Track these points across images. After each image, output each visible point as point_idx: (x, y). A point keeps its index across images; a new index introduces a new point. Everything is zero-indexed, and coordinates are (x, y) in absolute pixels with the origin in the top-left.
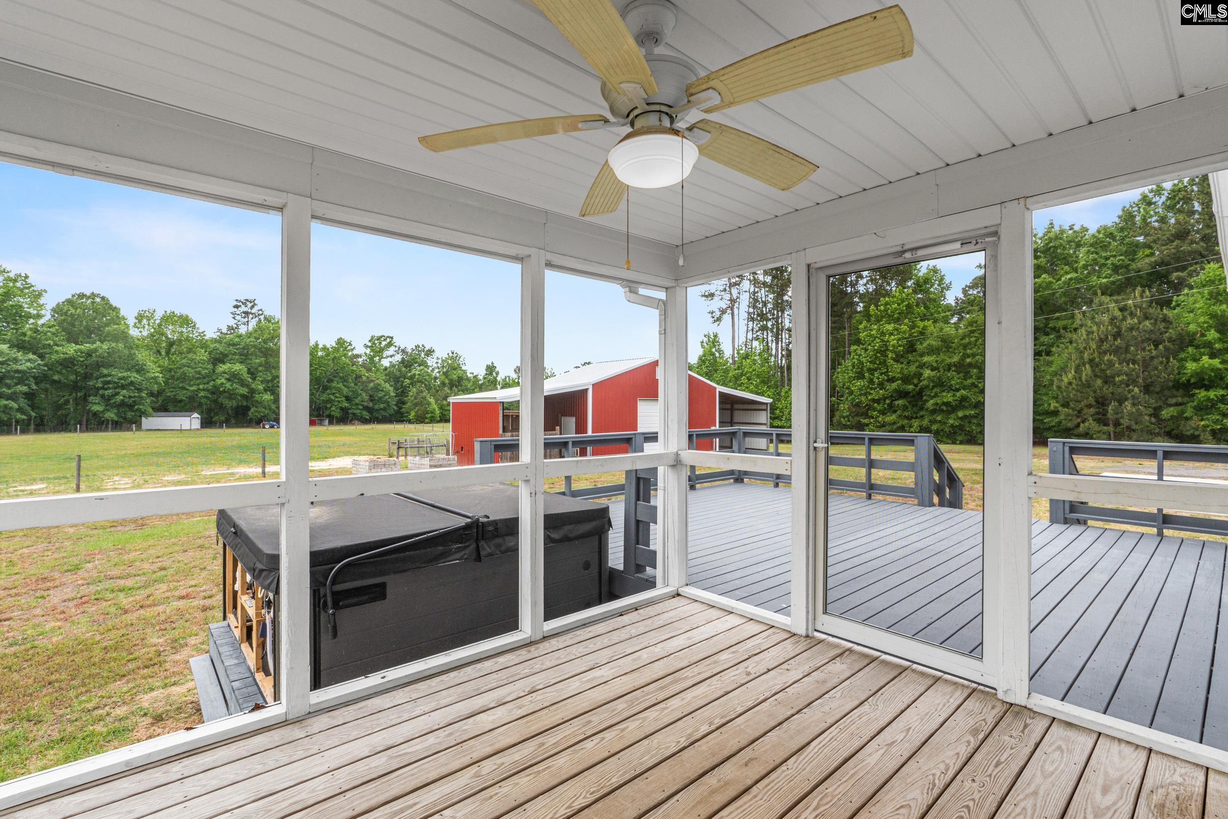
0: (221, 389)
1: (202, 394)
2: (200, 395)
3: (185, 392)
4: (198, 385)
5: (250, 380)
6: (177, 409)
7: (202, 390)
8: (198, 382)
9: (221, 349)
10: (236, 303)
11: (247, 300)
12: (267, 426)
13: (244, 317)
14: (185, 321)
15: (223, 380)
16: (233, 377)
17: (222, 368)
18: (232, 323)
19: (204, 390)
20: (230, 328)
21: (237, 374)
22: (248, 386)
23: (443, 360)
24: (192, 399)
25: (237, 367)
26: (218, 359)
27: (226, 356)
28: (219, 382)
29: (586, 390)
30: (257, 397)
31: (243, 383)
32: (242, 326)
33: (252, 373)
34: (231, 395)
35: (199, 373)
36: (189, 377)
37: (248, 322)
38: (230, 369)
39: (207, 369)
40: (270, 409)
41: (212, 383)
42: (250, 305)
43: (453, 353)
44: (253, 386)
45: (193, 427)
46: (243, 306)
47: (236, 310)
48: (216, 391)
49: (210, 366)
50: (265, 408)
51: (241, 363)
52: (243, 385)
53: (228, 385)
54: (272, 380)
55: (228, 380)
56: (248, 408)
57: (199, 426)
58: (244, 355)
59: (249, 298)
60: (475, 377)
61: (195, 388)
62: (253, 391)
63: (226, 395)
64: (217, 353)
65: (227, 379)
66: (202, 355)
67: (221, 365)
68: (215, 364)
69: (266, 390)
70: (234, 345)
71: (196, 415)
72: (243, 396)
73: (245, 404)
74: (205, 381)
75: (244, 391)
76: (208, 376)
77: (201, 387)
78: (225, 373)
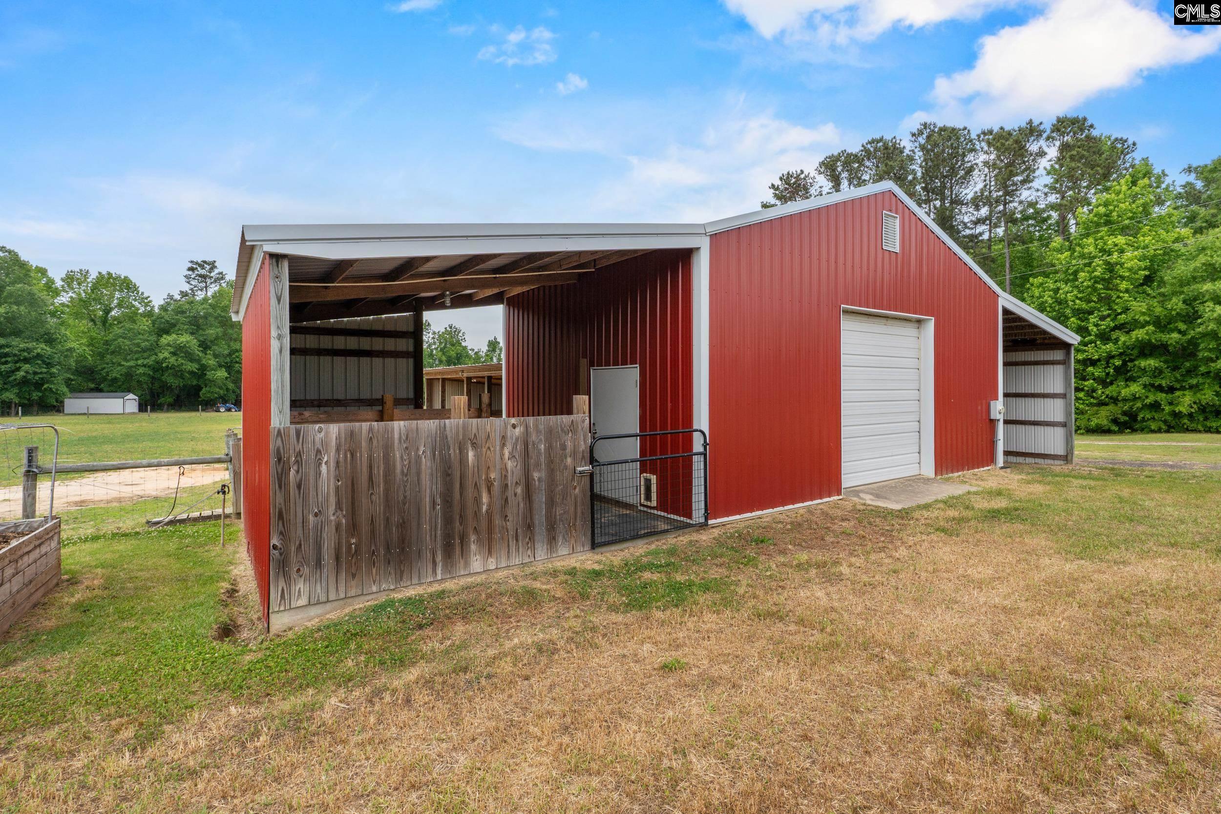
0: (164, 365)
1: (141, 370)
2: (138, 372)
3: (119, 368)
4: (137, 359)
5: (201, 354)
6: (112, 388)
7: (141, 366)
8: (136, 356)
9: (166, 317)
10: (190, 265)
11: (205, 262)
12: (223, 410)
13: (201, 282)
14: (127, 285)
15: (166, 354)
16: (179, 350)
17: (166, 339)
18: (186, 288)
19: (144, 366)
20: (184, 294)
21: (183, 347)
22: (198, 361)
23: (440, 336)
24: (129, 375)
25: (185, 338)
26: (164, 328)
27: (174, 325)
28: (161, 356)
29: (685, 256)
30: (210, 375)
31: (190, 357)
32: (199, 292)
33: (205, 346)
34: (178, 372)
35: (138, 345)
36: (125, 350)
37: (206, 287)
38: (176, 340)
39: (148, 341)
40: (228, 390)
41: (153, 358)
42: (208, 267)
43: (451, 327)
44: (204, 362)
45: (127, 411)
46: (199, 269)
47: (190, 273)
48: (158, 368)
49: (153, 338)
50: (220, 388)
51: (192, 334)
52: (191, 361)
53: (172, 360)
54: (230, 355)
55: (174, 354)
56: (200, 389)
57: (136, 410)
58: (196, 325)
59: (207, 259)
60: (476, 353)
61: (131, 363)
62: (203, 368)
63: (170, 371)
64: (161, 323)
65: (171, 353)
66: (145, 324)
67: (165, 336)
68: (160, 335)
69: (220, 366)
70: (183, 312)
71: (131, 396)
72: (192, 373)
73: (195, 382)
74: (145, 355)
75: (193, 367)
76: (148, 349)
77: (140, 362)
78: (169, 345)
